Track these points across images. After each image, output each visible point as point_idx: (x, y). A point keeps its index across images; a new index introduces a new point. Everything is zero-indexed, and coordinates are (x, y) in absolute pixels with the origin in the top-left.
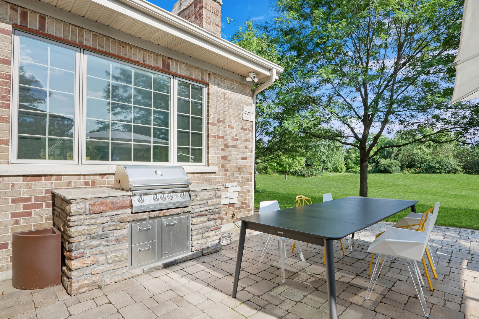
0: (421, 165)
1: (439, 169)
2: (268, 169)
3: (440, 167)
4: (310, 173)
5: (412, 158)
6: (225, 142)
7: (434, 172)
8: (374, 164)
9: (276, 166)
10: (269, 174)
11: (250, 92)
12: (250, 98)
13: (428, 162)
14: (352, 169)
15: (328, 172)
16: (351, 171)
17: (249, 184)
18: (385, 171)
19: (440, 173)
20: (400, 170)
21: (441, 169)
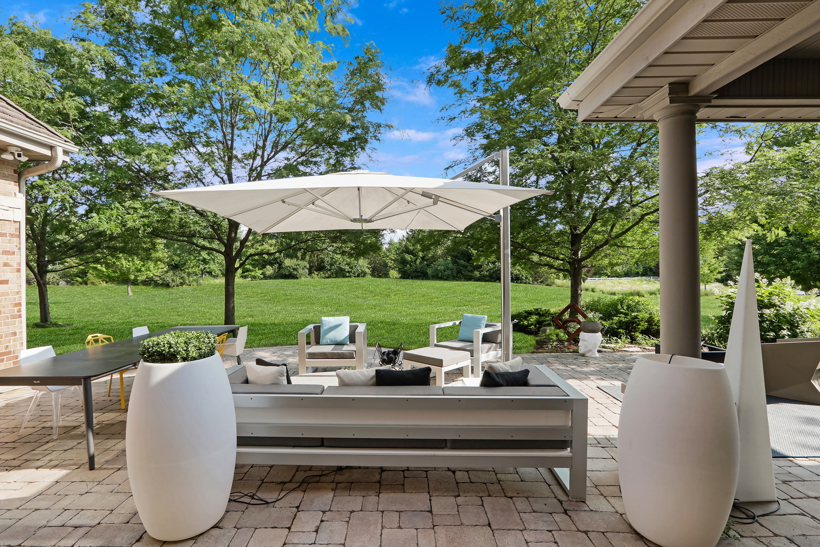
0: (331, 267)
1: (349, 272)
2: (88, 274)
3: (350, 270)
4: (179, 281)
5: (321, 258)
7: (344, 276)
8: (276, 266)
9: (105, 270)
10: (93, 283)
11: (13, 174)
12: (13, 183)
13: (338, 263)
14: (250, 273)
15: (212, 278)
16: (247, 275)
17: (15, 322)
18: (291, 276)
19: (350, 277)
20: (309, 274)
21: (351, 272)
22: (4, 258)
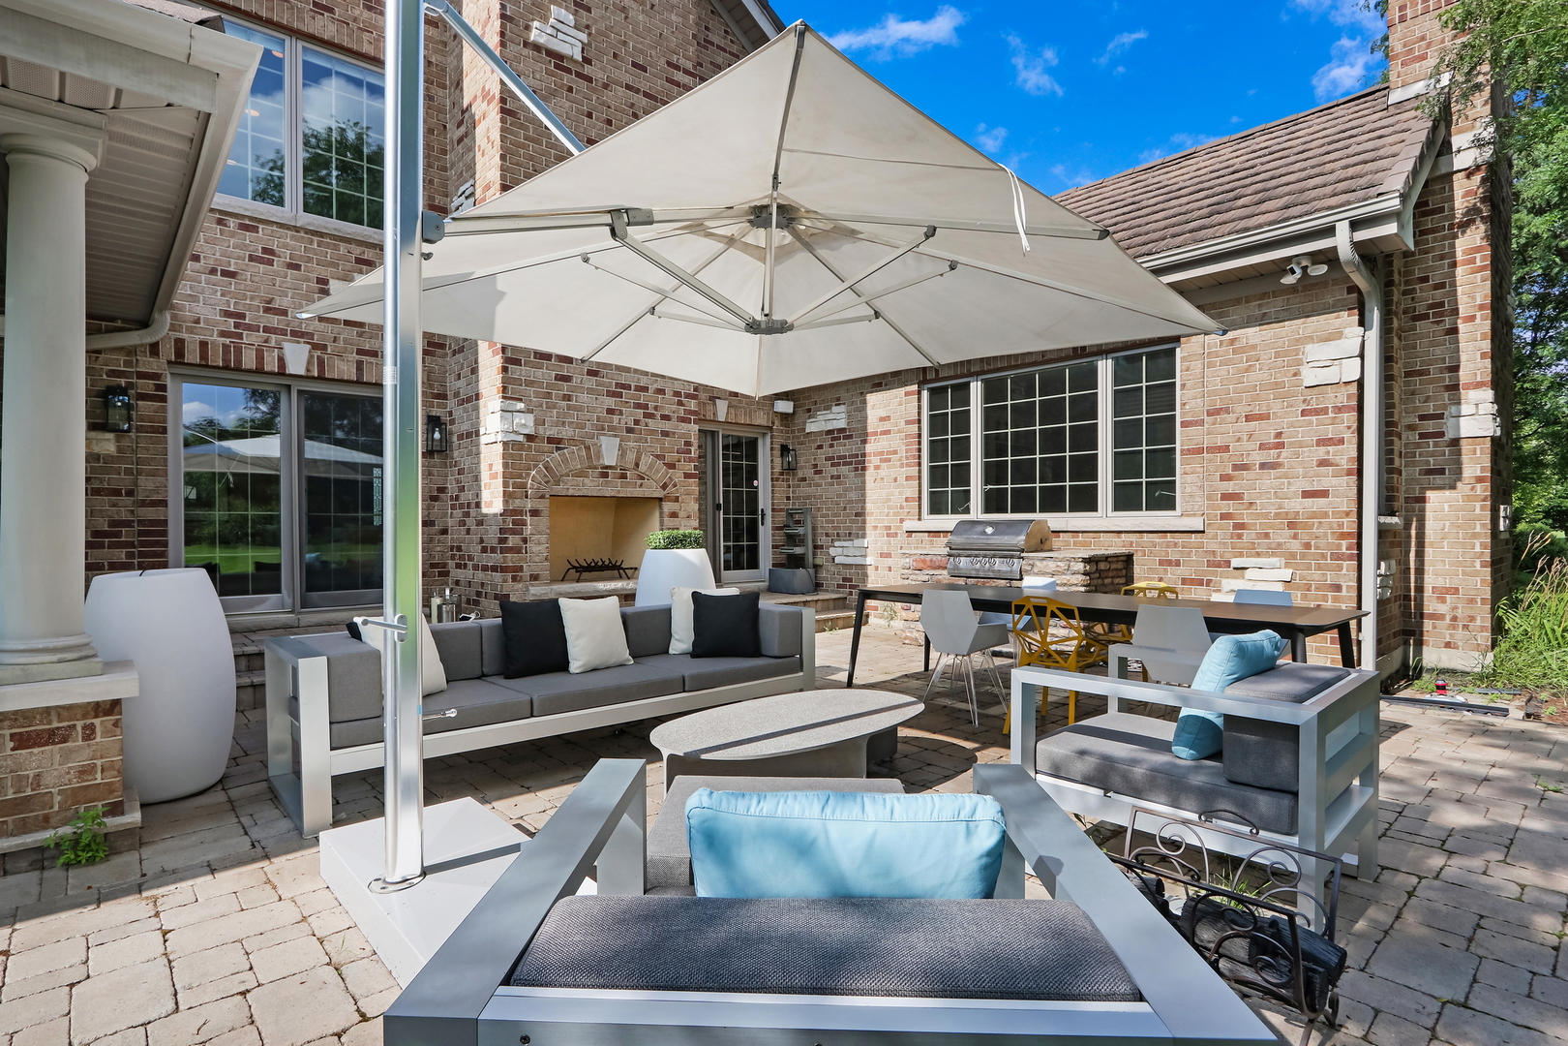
6: (1235, 458)
11: (1345, 296)
12: (1345, 314)
17: (1339, 566)
22: (1321, 452)
